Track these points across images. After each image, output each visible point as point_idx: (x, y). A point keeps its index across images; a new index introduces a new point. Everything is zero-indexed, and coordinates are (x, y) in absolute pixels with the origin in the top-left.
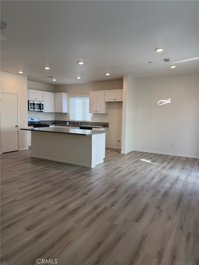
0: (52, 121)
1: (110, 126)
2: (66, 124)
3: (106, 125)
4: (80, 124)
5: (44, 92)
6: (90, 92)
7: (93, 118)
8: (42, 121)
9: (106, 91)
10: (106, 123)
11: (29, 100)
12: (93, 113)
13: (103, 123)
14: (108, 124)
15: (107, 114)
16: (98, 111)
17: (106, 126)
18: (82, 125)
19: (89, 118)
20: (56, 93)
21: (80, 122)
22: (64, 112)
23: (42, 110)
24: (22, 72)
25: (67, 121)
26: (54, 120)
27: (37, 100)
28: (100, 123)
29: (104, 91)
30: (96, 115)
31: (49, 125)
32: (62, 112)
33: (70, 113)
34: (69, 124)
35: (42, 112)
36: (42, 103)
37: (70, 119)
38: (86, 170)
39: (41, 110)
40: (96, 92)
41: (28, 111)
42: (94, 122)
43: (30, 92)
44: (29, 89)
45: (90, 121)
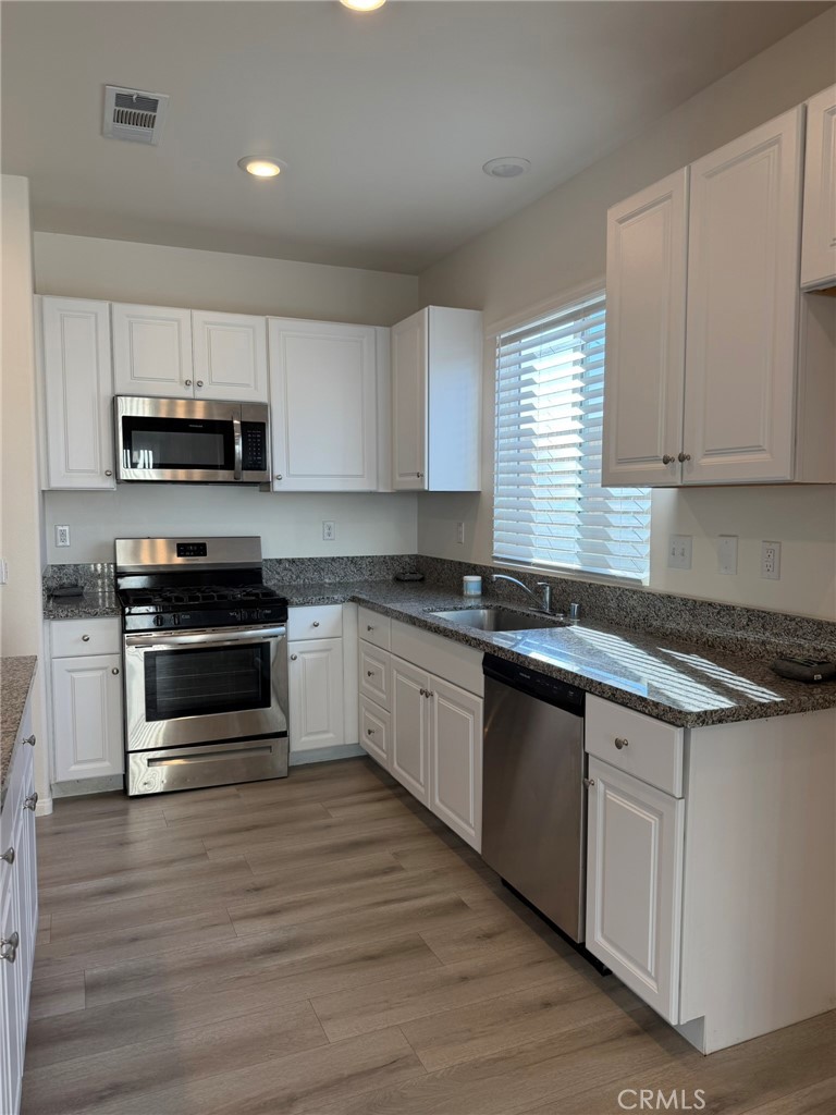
4: (556, 606)
6: (610, 217)
9: (820, 102)
10: (833, 630)
19: (633, 544)
20: (395, 328)
23: (249, 476)
26: (416, 552)
27: (202, 393)
29: (787, 121)
40: (675, 180)
41: (110, 484)
42: (685, 601)
43: (131, 324)
44: (117, 307)
45: (646, 583)
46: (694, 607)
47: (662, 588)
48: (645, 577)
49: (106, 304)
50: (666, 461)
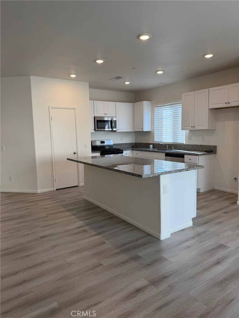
0: (131, 143)
1: (219, 150)
2: (149, 147)
3: (210, 150)
4: (169, 148)
5: (117, 103)
6: (183, 95)
7: (189, 138)
8: (116, 144)
9: (211, 89)
10: (211, 146)
11: (95, 116)
12: (190, 130)
13: (206, 146)
14: (215, 147)
15: (215, 130)
16: (196, 127)
17: (212, 151)
18: (172, 149)
19: (182, 138)
20: (135, 103)
21: (168, 144)
22: (145, 130)
23: (114, 129)
24: (75, 76)
25: (151, 144)
26: (135, 142)
27: (107, 116)
28: (201, 146)
29: (207, 90)
30: (193, 132)
31: (123, 150)
32: (142, 130)
33: (155, 131)
34: (153, 148)
35: (115, 131)
36: (114, 119)
37: (155, 140)
38: (148, 243)
39: (112, 129)
40: (192, 93)
41: (94, 131)
42: (191, 145)
43: (96, 105)
44: (95, 101)
45: (185, 143)
46: (192, 146)
47: (187, 144)
48: (184, 143)
49: (93, 101)
50: (192, 127)
